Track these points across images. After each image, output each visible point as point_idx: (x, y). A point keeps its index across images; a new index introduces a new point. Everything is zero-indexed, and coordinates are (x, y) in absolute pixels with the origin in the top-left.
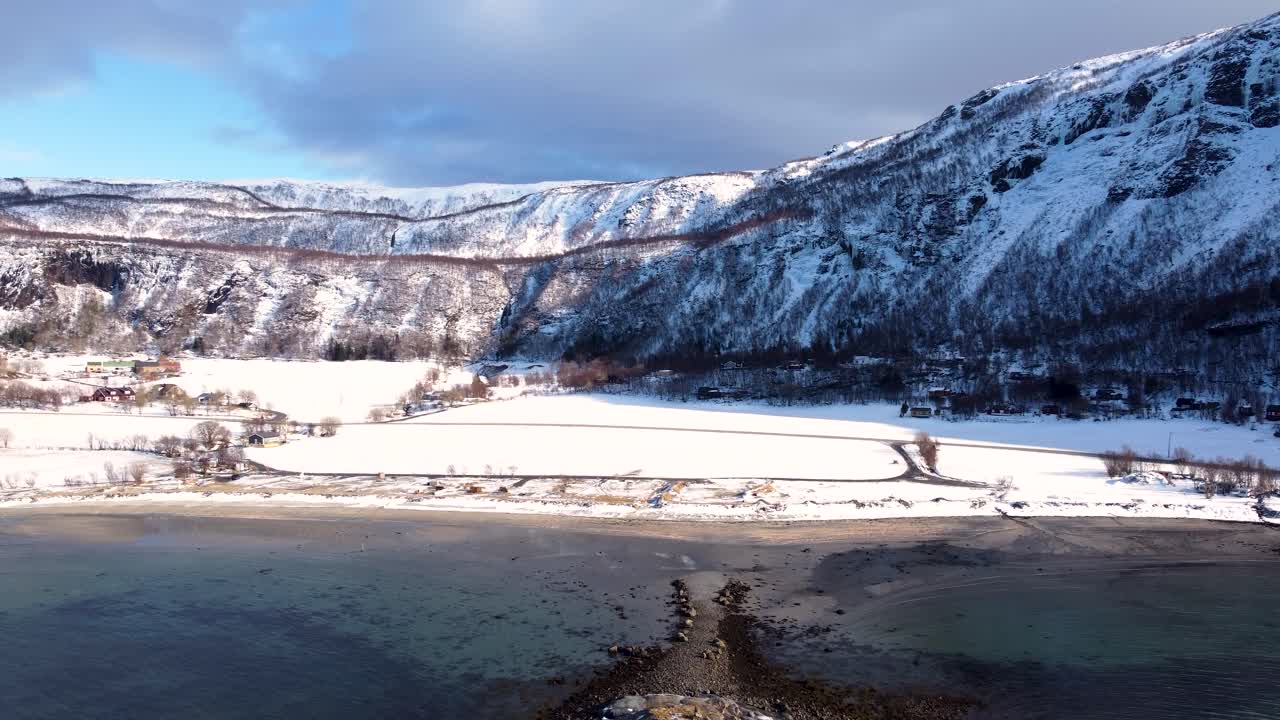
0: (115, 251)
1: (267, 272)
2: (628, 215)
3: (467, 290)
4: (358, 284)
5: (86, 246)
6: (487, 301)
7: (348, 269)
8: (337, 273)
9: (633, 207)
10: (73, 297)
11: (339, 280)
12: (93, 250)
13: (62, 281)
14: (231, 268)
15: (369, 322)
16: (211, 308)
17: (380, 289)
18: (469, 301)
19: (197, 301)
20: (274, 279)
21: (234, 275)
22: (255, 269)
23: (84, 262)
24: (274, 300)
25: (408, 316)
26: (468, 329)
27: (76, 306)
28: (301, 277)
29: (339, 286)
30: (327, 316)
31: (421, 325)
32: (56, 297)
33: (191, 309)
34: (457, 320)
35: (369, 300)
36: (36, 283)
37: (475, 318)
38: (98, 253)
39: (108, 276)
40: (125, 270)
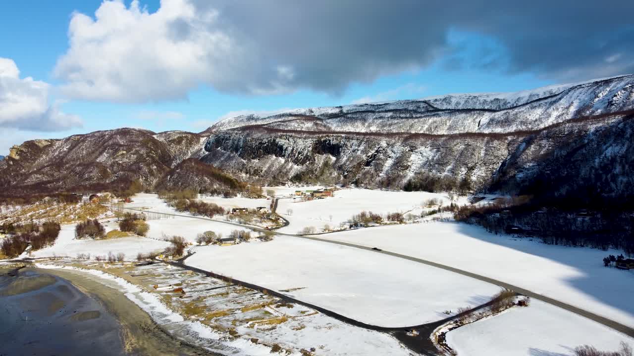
0: (339, 138)
1: (393, 146)
2: (615, 98)
3: (483, 152)
4: (430, 151)
5: (329, 137)
6: (492, 158)
7: (428, 143)
8: (422, 145)
9: (619, 93)
10: (320, 159)
11: (422, 149)
12: (331, 138)
13: (319, 153)
14: (379, 144)
15: (430, 171)
16: (368, 164)
17: (440, 153)
18: (482, 159)
19: (363, 160)
20: (395, 149)
21: (379, 148)
22: (388, 145)
23: (328, 144)
24: (393, 160)
25: (449, 167)
26: (479, 175)
27: (321, 164)
28: (406, 147)
29: (422, 152)
30: (413, 167)
31: (453, 172)
32: (315, 160)
33: (359, 164)
34: (473, 170)
35: (433, 159)
36: (309, 154)
37: (483, 168)
38: (333, 140)
39: (335, 150)
40: (341, 147)
